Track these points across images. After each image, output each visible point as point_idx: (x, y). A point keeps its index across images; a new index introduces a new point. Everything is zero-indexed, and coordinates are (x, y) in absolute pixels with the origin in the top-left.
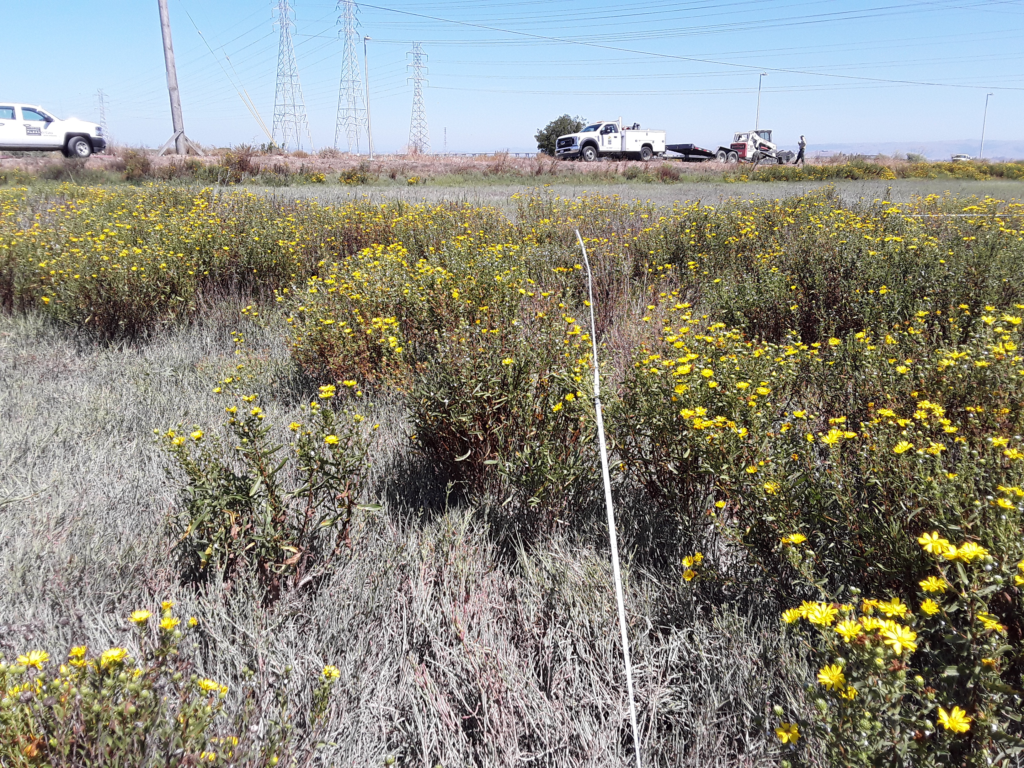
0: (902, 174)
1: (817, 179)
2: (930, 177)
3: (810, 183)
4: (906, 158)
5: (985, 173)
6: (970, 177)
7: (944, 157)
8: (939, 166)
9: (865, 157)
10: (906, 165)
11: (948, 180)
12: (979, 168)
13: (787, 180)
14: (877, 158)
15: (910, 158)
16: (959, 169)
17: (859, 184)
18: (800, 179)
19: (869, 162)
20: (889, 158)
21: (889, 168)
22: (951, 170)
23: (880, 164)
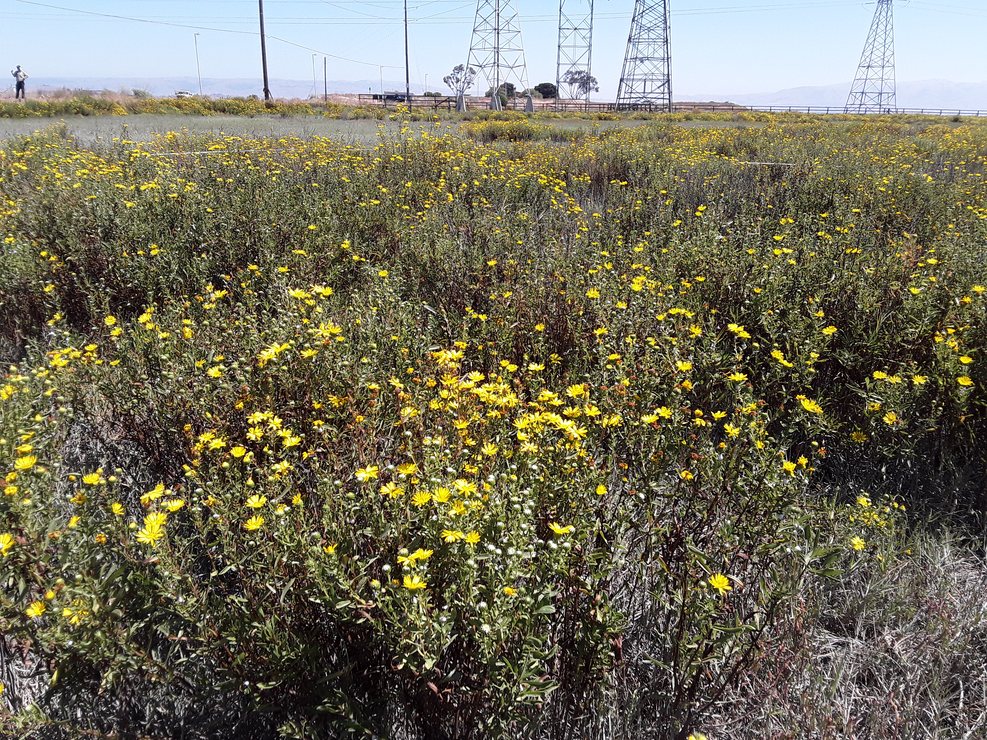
0: (133, 109)
1: (44, 115)
2: (161, 113)
3: (38, 120)
4: (133, 93)
5: (209, 109)
6: (197, 112)
7: (169, 94)
8: (167, 102)
9: (91, 93)
10: (135, 101)
11: (178, 116)
12: (203, 104)
13: (11, 116)
14: (104, 94)
15: (137, 94)
16: (186, 105)
17: (92, 120)
18: (26, 116)
19: (97, 97)
20: (115, 94)
21: (118, 103)
22: (179, 106)
23: (108, 100)
